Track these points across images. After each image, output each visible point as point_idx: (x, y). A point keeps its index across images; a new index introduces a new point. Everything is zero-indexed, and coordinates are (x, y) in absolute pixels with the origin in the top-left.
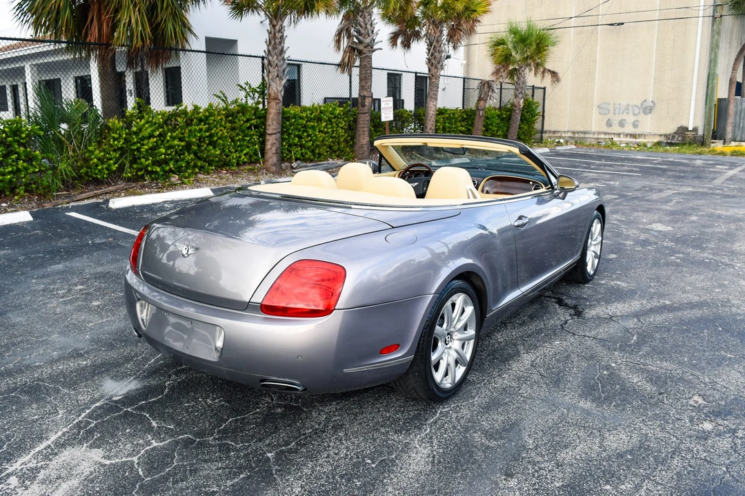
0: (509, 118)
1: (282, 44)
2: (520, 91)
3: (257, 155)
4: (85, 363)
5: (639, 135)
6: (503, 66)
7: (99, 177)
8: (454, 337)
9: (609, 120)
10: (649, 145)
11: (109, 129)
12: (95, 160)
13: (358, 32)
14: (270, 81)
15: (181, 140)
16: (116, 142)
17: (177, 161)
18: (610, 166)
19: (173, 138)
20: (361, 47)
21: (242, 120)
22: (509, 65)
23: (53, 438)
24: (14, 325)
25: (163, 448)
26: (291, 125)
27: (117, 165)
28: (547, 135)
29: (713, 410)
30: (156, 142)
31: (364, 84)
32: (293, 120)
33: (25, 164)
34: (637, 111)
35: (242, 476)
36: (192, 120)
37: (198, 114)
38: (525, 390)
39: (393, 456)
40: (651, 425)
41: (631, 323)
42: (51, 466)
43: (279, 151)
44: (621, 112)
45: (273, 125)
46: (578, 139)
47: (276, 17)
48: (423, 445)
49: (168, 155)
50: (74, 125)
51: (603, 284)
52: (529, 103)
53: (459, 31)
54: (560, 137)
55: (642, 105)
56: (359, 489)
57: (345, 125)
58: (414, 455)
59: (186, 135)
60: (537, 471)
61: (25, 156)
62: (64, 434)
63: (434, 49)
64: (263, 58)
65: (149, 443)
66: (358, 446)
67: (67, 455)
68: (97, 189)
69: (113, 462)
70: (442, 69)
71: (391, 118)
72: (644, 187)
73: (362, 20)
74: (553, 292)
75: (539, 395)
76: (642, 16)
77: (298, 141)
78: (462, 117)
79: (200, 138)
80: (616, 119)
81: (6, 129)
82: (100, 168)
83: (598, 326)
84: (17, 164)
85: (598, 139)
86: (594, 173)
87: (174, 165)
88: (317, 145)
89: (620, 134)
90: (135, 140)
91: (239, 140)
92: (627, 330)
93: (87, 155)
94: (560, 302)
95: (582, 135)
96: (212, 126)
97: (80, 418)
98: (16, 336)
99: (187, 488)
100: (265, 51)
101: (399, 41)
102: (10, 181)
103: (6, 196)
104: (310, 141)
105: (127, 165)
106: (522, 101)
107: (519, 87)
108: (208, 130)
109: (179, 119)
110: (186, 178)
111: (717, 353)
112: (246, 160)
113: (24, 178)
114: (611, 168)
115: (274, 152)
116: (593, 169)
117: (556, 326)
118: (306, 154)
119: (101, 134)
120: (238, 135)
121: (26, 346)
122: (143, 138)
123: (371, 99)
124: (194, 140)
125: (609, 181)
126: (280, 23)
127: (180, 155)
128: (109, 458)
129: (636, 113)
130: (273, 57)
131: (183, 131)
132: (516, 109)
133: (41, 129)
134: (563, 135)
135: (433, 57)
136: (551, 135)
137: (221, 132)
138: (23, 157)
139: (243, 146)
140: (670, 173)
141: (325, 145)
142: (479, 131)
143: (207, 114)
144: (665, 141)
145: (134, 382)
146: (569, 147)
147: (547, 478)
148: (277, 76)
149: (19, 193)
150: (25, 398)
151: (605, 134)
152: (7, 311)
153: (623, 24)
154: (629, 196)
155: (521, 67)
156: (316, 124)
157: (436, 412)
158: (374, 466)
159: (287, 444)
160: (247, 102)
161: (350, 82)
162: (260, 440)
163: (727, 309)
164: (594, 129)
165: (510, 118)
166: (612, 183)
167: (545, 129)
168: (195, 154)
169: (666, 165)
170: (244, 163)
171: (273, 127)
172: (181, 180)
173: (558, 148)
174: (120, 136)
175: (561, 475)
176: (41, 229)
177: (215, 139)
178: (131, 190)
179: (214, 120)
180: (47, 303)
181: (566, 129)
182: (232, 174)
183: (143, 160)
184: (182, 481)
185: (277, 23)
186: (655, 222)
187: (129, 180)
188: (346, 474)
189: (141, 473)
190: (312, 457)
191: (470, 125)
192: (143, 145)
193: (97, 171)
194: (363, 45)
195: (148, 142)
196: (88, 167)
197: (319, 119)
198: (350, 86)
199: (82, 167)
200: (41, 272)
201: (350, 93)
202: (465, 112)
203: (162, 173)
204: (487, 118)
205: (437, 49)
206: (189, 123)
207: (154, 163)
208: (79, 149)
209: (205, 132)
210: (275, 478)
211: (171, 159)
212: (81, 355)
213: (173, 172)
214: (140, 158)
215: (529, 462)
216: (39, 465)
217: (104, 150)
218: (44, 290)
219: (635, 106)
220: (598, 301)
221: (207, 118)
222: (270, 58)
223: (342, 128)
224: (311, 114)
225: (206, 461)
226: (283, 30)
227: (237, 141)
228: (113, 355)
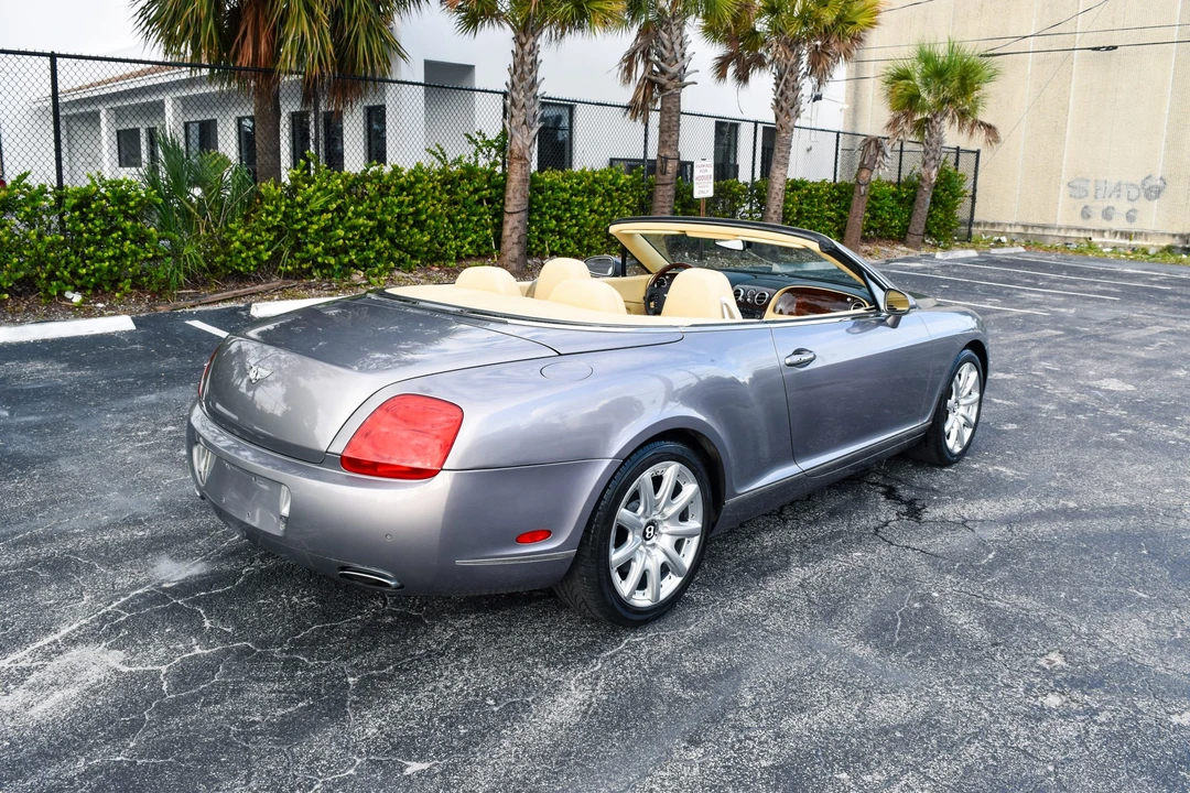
0: (912, 200)
1: (534, 74)
2: (932, 155)
3: (489, 244)
4: (141, 533)
5: (1136, 233)
6: (906, 114)
7: (242, 269)
8: (661, 529)
9: (1086, 207)
10: (1152, 252)
11: (262, 198)
12: (237, 244)
13: (660, 55)
14: (514, 131)
15: (370, 217)
16: (270, 218)
17: (363, 249)
18: (1073, 283)
19: (357, 215)
20: (663, 80)
21: (468, 190)
22: (915, 111)
23: (65, 630)
24: (61, 476)
25: (207, 657)
26: (544, 200)
27: (270, 253)
28: (981, 229)
29: (1073, 678)
30: (332, 219)
31: (666, 138)
32: (550, 192)
33: (133, 246)
34: (1134, 193)
35: (300, 704)
36: (389, 188)
37: (399, 178)
38: (775, 621)
39: (530, 699)
40: (957, 691)
41: (992, 534)
42: (49, 668)
43: (523, 240)
44: (1107, 195)
45: (515, 199)
46: (1032, 238)
47: (526, 30)
48: (582, 686)
49: (349, 239)
50: (210, 190)
51: (975, 469)
52: (949, 175)
53: (825, 56)
54: (1003, 234)
55: (1143, 184)
56: (460, 739)
57: (633, 202)
58: (562, 700)
59: (378, 210)
60: (740, 741)
61: (135, 234)
62: (80, 628)
63: (785, 84)
64: (505, 95)
65: (188, 649)
66: (484, 679)
67: (74, 655)
68: (239, 288)
69: (133, 670)
70: (798, 116)
71: (710, 193)
72: (1116, 319)
73: (666, 36)
74: (885, 476)
75: (793, 630)
76: (1150, 36)
77: (556, 226)
78: (832, 195)
79: (399, 216)
80: (1097, 207)
81: (108, 194)
82: (243, 255)
83: (936, 533)
84: (122, 245)
85: (1066, 238)
86: (1039, 292)
87: (356, 254)
88: (586, 232)
89: (1104, 231)
90: (300, 215)
91: (461, 221)
92: (982, 543)
93: (226, 236)
94: (891, 494)
95: (1039, 231)
96: (419, 197)
97: (109, 608)
98: (60, 491)
99: (220, 713)
100: (506, 84)
101: (731, 70)
102: (110, 271)
103: (104, 292)
104: (576, 225)
105: (286, 253)
106: (934, 172)
107: (931, 148)
108: (413, 203)
109: (368, 186)
110: (374, 276)
111: (1121, 590)
112: (470, 251)
113: (131, 266)
114: (1072, 287)
115: (516, 240)
116: (1041, 287)
117: (867, 529)
118: (569, 245)
119: (249, 204)
120: (459, 213)
121: (69, 505)
122: (313, 213)
123: (676, 163)
124: (389, 218)
125: (1059, 307)
126: (531, 40)
127: (367, 242)
128: (129, 664)
129: (1133, 196)
130: (518, 94)
131: (374, 204)
132: (924, 185)
133: (159, 194)
134: (1008, 230)
135: (784, 97)
136: (987, 229)
137: (432, 208)
138: (131, 236)
139: (467, 230)
140: (1171, 298)
141: (599, 232)
142: (857, 219)
143: (412, 179)
144: (1181, 246)
145: (200, 565)
146: (1012, 250)
147: (752, 753)
148: (525, 123)
149: (121, 289)
150: (44, 575)
151: (1079, 230)
152: (58, 456)
153: (1115, 48)
154: (1086, 332)
155: (935, 116)
156: (586, 199)
157: (621, 641)
158: (496, 709)
159: (382, 666)
160: (477, 161)
161: (646, 135)
162: (346, 658)
163: (1171, 522)
164: (1060, 222)
165: (914, 200)
166: (1063, 310)
167: (977, 218)
168: (392, 240)
169: (1171, 284)
170: (469, 257)
171: (513, 202)
172: (367, 279)
173: (994, 251)
174: (277, 207)
175: (777, 750)
176: (144, 343)
177: (424, 217)
178: (290, 291)
179: (423, 190)
180: (117, 448)
181: (1013, 221)
182: (448, 272)
183: (310, 246)
184: (217, 703)
185: (527, 40)
186: (1109, 376)
187: (287, 275)
188: (450, 717)
189: (165, 688)
190: (409, 688)
191: (845, 208)
192: (312, 223)
193: (239, 261)
194: (668, 75)
195: (319, 220)
196: (228, 254)
197: (592, 192)
198: (646, 141)
199: (217, 253)
200: (122, 404)
201: (645, 152)
202: (837, 187)
203: (337, 267)
204: (874, 198)
205: (792, 84)
206: (383, 191)
207: (327, 252)
208: (216, 226)
209: (408, 206)
210: (346, 712)
211: (353, 247)
212: (141, 523)
213: (357, 267)
214: (306, 244)
215: (734, 727)
216: (34, 665)
217: (252, 230)
218: (118, 430)
219: (1132, 185)
220: (954, 495)
221: (412, 185)
222: (514, 94)
223: (628, 206)
224: (578, 184)
225: (258, 680)
226: (535, 52)
227: (459, 222)
228: (184, 525)
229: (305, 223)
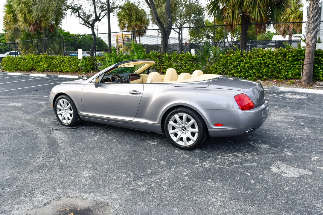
3: (299, 75)
16: (223, 63)
19: (246, 63)
27: (221, 71)
82: (214, 71)
84: (188, 67)
105: (226, 71)
112: (292, 77)
115: (305, 74)
170: (291, 79)
171: (306, 60)
214: (232, 70)
227: (287, 67)
229: (230, 64)
